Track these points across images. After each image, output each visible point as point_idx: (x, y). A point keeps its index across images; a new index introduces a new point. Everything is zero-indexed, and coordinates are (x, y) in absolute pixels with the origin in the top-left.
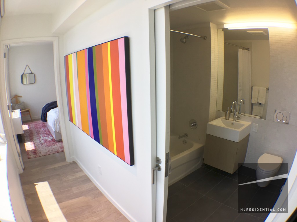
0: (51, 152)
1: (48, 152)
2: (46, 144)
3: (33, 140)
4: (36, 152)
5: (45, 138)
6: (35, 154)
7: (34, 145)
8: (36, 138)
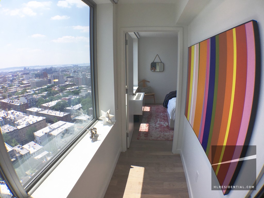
0: (161, 138)
1: (159, 137)
2: (160, 129)
3: (150, 123)
4: (147, 135)
5: (161, 123)
6: (146, 137)
7: (149, 128)
8: (153, 121)
